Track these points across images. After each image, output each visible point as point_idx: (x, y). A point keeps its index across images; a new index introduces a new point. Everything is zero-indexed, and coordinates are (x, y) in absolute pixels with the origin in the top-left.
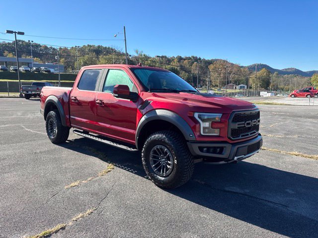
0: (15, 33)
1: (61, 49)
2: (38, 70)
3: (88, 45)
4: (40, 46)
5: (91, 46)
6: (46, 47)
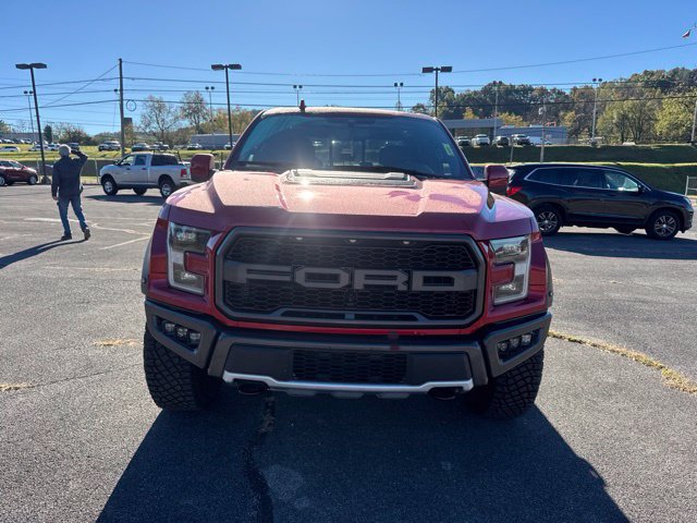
0: (437, 69)
1: (575, 89)
2: (504, 142)
3: (646, 72)
4: (532, 90)
5: (652, 74)
6: (543, 91)
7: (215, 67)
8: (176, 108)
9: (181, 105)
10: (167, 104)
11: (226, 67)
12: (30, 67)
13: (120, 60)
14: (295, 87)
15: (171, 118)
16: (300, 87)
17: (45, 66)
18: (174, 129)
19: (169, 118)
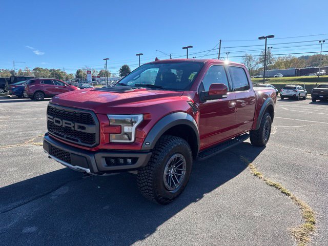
7: (260, 38)
8: (257, 59)
9: (259, 57)
10: (253, 57)
11: (266, 37)
12: (187, 48)
13: (221, 41)
14: (320, 42)
15: (254, 63)
16: (324, 41)
17: (192, 47)
18: (255, 69)
19: (253, 64)
